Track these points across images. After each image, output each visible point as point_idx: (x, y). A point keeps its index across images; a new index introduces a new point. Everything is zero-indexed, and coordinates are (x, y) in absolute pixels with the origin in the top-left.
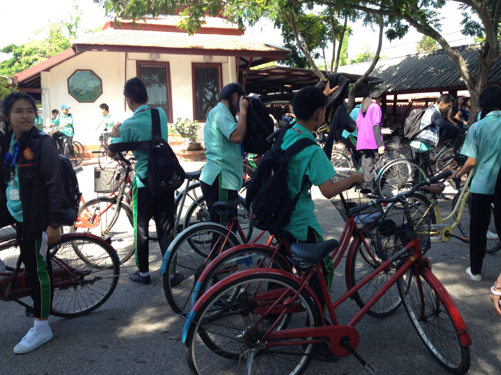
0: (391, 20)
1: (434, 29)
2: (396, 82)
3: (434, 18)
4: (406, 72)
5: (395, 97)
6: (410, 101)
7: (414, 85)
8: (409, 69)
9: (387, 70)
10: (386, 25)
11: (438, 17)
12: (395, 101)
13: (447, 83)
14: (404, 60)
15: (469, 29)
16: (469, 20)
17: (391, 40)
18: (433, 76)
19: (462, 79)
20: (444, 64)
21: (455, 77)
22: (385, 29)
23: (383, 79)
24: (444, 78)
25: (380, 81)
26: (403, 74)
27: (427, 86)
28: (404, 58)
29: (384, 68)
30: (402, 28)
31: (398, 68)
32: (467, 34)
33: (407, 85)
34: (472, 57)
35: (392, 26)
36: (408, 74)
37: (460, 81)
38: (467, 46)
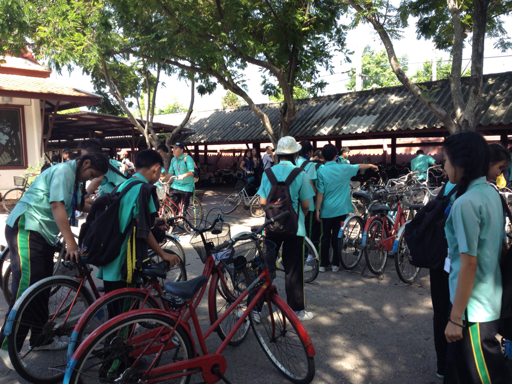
0: (201, 77)
1: (241, 88)
2: (207, 134)
3: (241, 79)
4: (216, 125)
5: (206, 148)
6: (218, 151)
7: (224, 137)
8: (217, 123)
9: (198, 122)
10: (197, 81)
11: (244, 78)
12: (206, 151)
13: (252, 136)
14: (213, 114)
15: (268, 90)
16: (267, 82)
17: (202, 95)
18: (240, 130)
19: (264, 133)
20: (249, 119)
21: (258, 131)
22: (197, 85)
23: (195, 130)
24: (249, 132)
25: (193, 132)
26: (214, 127)
27: (236, 139)
28: (213, 112)
29: (196, 120)
30: (211, 85)
31: (208, 121)
32: (266, 94)
33: (218, 137)
34: (271, 114)
35: (202, 82)
36: (218, 127)
37: (263, 135)
38: (267, 104)
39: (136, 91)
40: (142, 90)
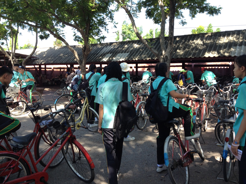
0: (41, 31)
1: (62, 37)
2: (45, 60)
3: (62, 33)
4: (50, 55)
5: (45, 66)
6: (52, 68)
7: (55, 61)
8: (51, 54)
9: (41, 53)
10: (39, 33)
11: (63, 32)
12: (45, 68)
13: (69, 61)
14: (48, 50)
15: (77, 39)
16: (76, 35)
17: (42, 40)
18: (62, 58)
19: (75, 60)
20: (67, 53)
21: (72, 59)
22: (39, 35)
23: (39, 58)
24: (68, 59)
25: (38, 58)
26: (49, 56)
27: (61, 62)
28: (48, 48)
29: (39, 53)
30: (47, 35)
31: (46, 53)
32: (76, 41)
33: (51, 61)
34: (79, 51)
35: (42, 33)
36: (51, 56)
37: (75, 61)
38: (76, 46)
39: (6, 37)
40: (9, 37)
